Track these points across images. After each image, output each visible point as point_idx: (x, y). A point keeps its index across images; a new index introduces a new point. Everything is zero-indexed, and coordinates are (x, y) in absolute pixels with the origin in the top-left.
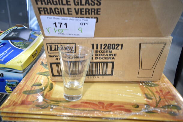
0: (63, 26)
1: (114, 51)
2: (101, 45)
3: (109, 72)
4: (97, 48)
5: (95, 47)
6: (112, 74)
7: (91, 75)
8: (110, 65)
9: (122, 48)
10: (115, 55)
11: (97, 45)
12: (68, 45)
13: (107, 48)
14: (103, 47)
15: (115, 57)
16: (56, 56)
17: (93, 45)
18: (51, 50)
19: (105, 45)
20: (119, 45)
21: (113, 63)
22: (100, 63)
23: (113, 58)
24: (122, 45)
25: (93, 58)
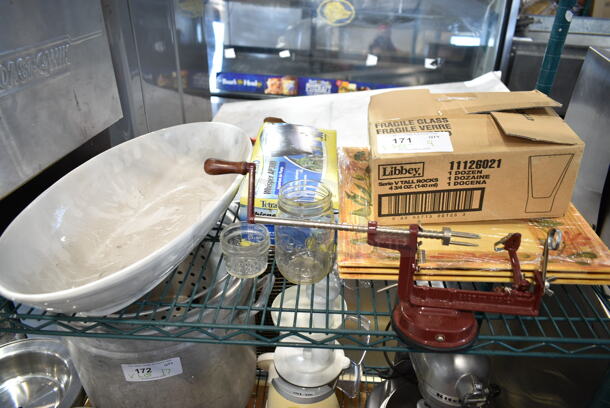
0: (406, 142)
1: (485, 171)
2: (466, 163)
3: (475, 205)
4: (458, 168)
5: (456, 165)
6: (480, 209)
7: (445, 212)
8: (477, 194)
9: (499, 166)
10: (487, 177)
11: (459, 163)
12: (413, 166)
13: (474, 166)
14: (469, 165)
15: (487, 180)
16: (390, 184)
17: (452, 163)
18: (384, 174)
19: (472, 162)
20: (494, 161)
21: (483, 190)
22: (461, 190)
23: (484, 182)
24: (499, 161)
25: (449, 184)
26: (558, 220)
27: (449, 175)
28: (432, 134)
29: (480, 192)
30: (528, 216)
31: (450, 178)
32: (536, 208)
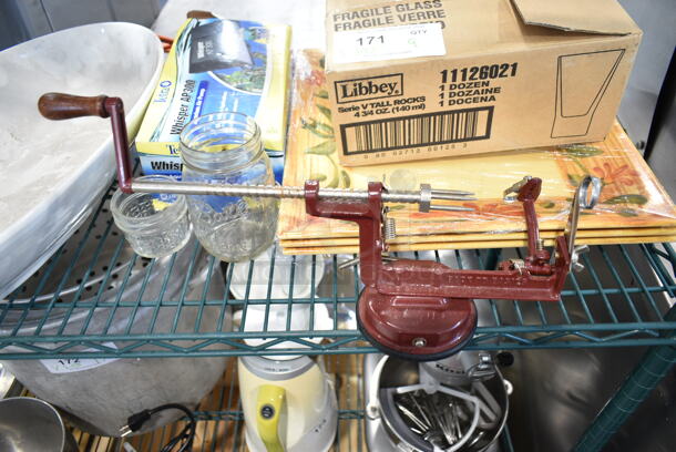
0: (377, 41)
1: (494, 83)
2: (465, 71)
3: (481, 131)
4: (454, 79)
5: (450, 76)
6: (487, 136)
7: (438, 143)
8: (483, 115)
9: (513, 74)
10: (497, 90)
11: (455, 72)
13: (477, 75)
14: (469, 74)
15: (496, 95)
16: (354, 109)
17: (445, 73)
18: (345, 95)
19: (474, 70)
20: (507, 66)
21: (491, 109)
22: (458, 112)
23: (493, 98)
24: (515, 66)
25: (442, 103)
26: (596, 146)
27: (440, 91)
28: (418, 27)
29: (486, 112)
30: (554, 143)
31: (442, 95)
32: (565, 131)
